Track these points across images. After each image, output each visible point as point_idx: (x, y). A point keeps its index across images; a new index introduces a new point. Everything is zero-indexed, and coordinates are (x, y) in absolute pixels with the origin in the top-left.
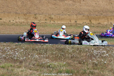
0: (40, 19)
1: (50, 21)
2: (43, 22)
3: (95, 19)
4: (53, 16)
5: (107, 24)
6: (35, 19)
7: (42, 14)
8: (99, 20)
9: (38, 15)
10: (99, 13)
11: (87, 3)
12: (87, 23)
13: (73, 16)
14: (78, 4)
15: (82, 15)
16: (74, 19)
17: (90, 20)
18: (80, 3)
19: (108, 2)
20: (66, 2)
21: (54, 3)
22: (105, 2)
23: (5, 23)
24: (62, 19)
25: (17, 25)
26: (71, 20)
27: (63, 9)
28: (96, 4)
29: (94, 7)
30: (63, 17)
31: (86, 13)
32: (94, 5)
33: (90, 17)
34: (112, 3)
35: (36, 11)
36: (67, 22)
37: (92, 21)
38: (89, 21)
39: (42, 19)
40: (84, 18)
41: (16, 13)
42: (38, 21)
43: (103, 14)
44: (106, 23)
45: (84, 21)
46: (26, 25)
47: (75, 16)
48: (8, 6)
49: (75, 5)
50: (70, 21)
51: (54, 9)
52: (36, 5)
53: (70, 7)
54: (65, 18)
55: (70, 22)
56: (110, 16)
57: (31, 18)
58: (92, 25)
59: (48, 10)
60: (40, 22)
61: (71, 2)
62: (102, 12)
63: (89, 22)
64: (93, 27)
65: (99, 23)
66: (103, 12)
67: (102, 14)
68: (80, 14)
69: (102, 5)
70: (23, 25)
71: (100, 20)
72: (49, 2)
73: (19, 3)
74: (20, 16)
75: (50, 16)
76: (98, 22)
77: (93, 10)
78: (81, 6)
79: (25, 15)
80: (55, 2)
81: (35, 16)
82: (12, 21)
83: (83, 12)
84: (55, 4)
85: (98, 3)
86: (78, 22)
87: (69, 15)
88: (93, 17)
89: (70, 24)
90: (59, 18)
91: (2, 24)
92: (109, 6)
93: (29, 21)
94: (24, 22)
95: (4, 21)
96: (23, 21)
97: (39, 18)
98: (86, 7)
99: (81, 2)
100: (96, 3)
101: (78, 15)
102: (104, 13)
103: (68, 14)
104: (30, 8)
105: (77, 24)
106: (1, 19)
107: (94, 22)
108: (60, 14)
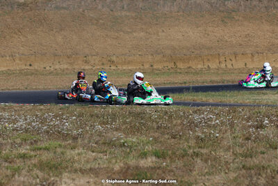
0: (94, 64)
1: (110, 66)
2: (98, 67)
3: (183, 60)
4: (114, 58)
5: (202, 68)
6: (85, 64)
7: (97, 54)
8: (188, 63)
9: (90, 57)
10: (188, 50)
11: (169, 35)
12: (169, 67)
13: (146, 56)
14: (154, 37)
15: (162, 55)
16: (148, 62)
17: (175, 63)
18: (158, 35)
19: (202, 33)
20: (134, 34)
21: (115, 37)
22: (198, 33)
23: (37, 71)
24: (129, 63)
25: (57, 74)
26: (144, 64)
27: (130, 47)
28: (183, 36)
29: (180, 41)
30: (130, 59)
31: (168, 52)
32: (181, 37)
33: (174, 58)
34: (208, 35)
35: (87, 51)
36: (138, 68)
37: (178, 64)
38: (173, 63)
39: (97, 62)
40: (165, 60)
41: (55, 55)
42: (90, 67)
43: (196, 53)
44: (200, 66)
45: (166, 64)
46: (70, 73)
47: (150, 57)
48: (41, 44)
49: (150, 39)
51: (116, 46)
52: (86, 41)
53: (143, 43)
54: (134, 60)
55: (142, 67)
56: (206, 56)
57: (79, 62)
58: (179, 71)
60: (94, 68)
61: (142, 34)
62: (194, 49)
63: (173, 66)
64: (180, 73)
65: (189, 67)
66: (196, 49)
67: (193, 52)
68: (159, 54)
69: (193, 38)
70: (66, 74)
71: (190, 62)
72: (107, 35)
73: (60, 39)
74: (61, 60)
75: (109, 59)
76: (187, 65)
77: (179, 46)
78: (159, 40)
79: (69, 58)
80: (116, 34)
81: (85, 59)
82: (48, 68)
83: (163, 50)
84: (117, 38)
85: (186, 35)
86: (155, 67)
88: (179, 57)
90: (124, 60)
91: (33, 74)
92: (205, 39)
93: (76, 67)
94: (67, 69)
95: (36, 67)
96: (66, 66)
97: (92, 62)
98: (167, 41)
99: (160, 34)
100: (183, 34)
101: (155, 55)
102: (197, 51)
103: (140, 54)
104: (77, 45)
105: (153, 69)
106: (30, 65)
107: (181, 65)
108: (125, 54)
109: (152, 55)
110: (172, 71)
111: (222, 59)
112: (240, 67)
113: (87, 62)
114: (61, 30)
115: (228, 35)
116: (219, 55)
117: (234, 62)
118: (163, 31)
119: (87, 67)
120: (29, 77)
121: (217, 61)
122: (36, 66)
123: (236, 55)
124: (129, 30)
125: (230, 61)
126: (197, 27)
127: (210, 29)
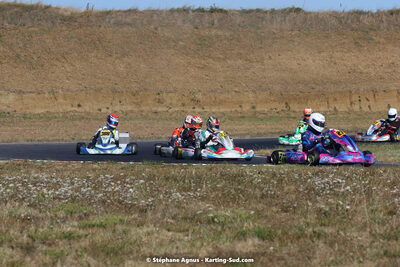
0: (171, 104)
1: (194, 108)
2: (177, 109)
3: (297, 99)
4: (199, 96)
6: (157, 105)
7: (175, 91)
10: (306, 85)
11: (279, 63)
12: (279, 110)
13: (246, 94)
14: (258, 66)
15: (268, 92)
16: (248, 102)
17: (286, 103)
18: (263, 64)
19: (327, 60)
20: (229, 62)
21: (200, 66)
22: (320, 60)
23: (89, 113)
24: (221, 103)
26: (243, 105)
27: (223, 80)
28: (299, 64)
29: (295, 72)
30: (222, 97)
31: (277, 88)
32: (295, 67)
33: (286, 97)
34: (335, 63)
35: (160, 86)
36: (229, 110)
37: (291, 105)
38: (284, 104)
39: (174, 102)
40: (272, 99)
41: (114, 91)
42: (165, 109)
43: (317, 89)
44: (322, 108)
45: (274, 106)
46: (137, 118)
47: (251, 95)
48: (95, 76)
49: (252, 70)
50: (240, 106)
51: (202, 79)
52: (159, 72)
53: (240, 74)
54: (228, 99)
55: (239, 109)
56: (331, 93)
57: (150, 102)
58: (293, 115)
59: (189, 82)
60: (171, 111)
61: (240, 62)
62: (315, 83)
63: (284, 109)
64: (294, 118)
66: (317, 84)
67: (313, 88)
68: (264, 91)
69: (313, 68)
70: (131, 119)
72: (189, 63)
73: (121, 68)
74: (123, 98)
75: (192, 97)
77: (293, 80)
78: (264, 70)
79: (134, 95)
80: (203, 62)
81: (158, 97)
82: (104, 110)
83: (270, 85)
84: (203, 68)
85: (303, 63)
86: (258, 109)
87: (236, 92)
88: (293, 95)
89: (241, 113)
90: (213, 99)
91: (83, 118)
92: (330, 69)
94: (132, 111)
95: (87, 109)
96: (130, 108)
97: (168, 102)
98: (275, 73)
99: (265, 62)
100: (299, 62)
101: (258, 93)
102: (318, 86)
104: (146, 78)
105: (255, 112)
106: (79, 106)
107: (294, 107)
108: (216, 91)
109: (254, 92)
110: (283, 114)
111: (355, 98)
112: (380, 110)
113: (160, 102)
114: (123, 55)
115: (363, 64)
116: (350, 92)
117: (372, 102)
118: (270, 58)
119: (160, 109)
120: (78, 122)
121: (348, 101)
122: (87, 107)
123: (375, 92)
124: (221, 56)
125: (366, 101)
126: (320, 52)
127: (338, 55)
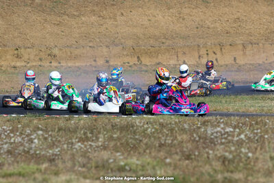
0: (29, 59)
1: (51, 63)
2: (34, 64)
3: (148, 54)
4: (56, 51)
5: (176, 65)
6: (16, 59)
7: (33, 46)
8: (157, 57)
9: (23, 50)
10: (156, 40)
11: (131, 19)
12: (131, 64)
13: (99, 48)
14: (110, 22)
15: (121, 47)
16: (102, 57)
17: (138, 57)
18: (115, 20)
19: (176, 16)
20: (83, 19)
21: (56, 22)
22: (169, 16)
24: (76, 57)
26: (97, 59)
27: (77, 36)
28: (150, 20)
29: (146, 28)
30: (77, 52)
31: (130, 43)
32: (146, 23)
33: (137, 51)
34: (184, 19)
35: (18, 42)
37: (142, 59)
38: (136, 59)
39: (32, 57)
40: (125, 53)
42: (23, 64)
43: (167, 44)
44: (172, 62)
45: (126, 59)
47: (105, 50)
50: (95, 61)
51: (59, 34)
52: (17, 28)
53: (95, 30)
54: (83, 54)
55: (93, 63)
56: (181, 48)
57: (8, 57)
58: (144, 68)
59: (45, 38)
60: (28, 65)
61: (94, 18)
62: (165, 38)
63: (137, 62)
64: (146, 71)
65: (158, 64)
66: (167, 39)
67: (163, 43)
68: (117, 45)
69: (163, 23)
71: (160, 56)
72: (46, 20)
75: (49, 52)
76: (155, 61)
77: (144, 35)
78: (117, 26)
80: (58, 19)
81: (16, 52)
83: (123, 41)
84: (59, 24)
85: (153, 19)
86: (112, 63)
87: (90, 47)
88: (144, 50)
89: (95, 67)
90: (69, 54)
92: (179, 25)
93: (3, 63)
97: (26, 57)
98: (127, 29)
99: (118, 18)
100: (150, 18)
101: (111, 48)
102: (168, 41)
103: (91, 45)
104: (4, 34)
105: (109, 66)
107: (146, 61)
108: (71, 46)
109: (108, 46)
110: (135, 68)
111: (203, 52)
112: (227, 63)
113: (18, 57)
115: (210, 19)
116: (199, 46)
117: (219, 55)
118: (122, 14)
119: (18, 64)
121: (196, 55)
123: (221, 46)
124: (75, 13)
125: (213, 55)
126: (169, 9)
127: (186, 11)
